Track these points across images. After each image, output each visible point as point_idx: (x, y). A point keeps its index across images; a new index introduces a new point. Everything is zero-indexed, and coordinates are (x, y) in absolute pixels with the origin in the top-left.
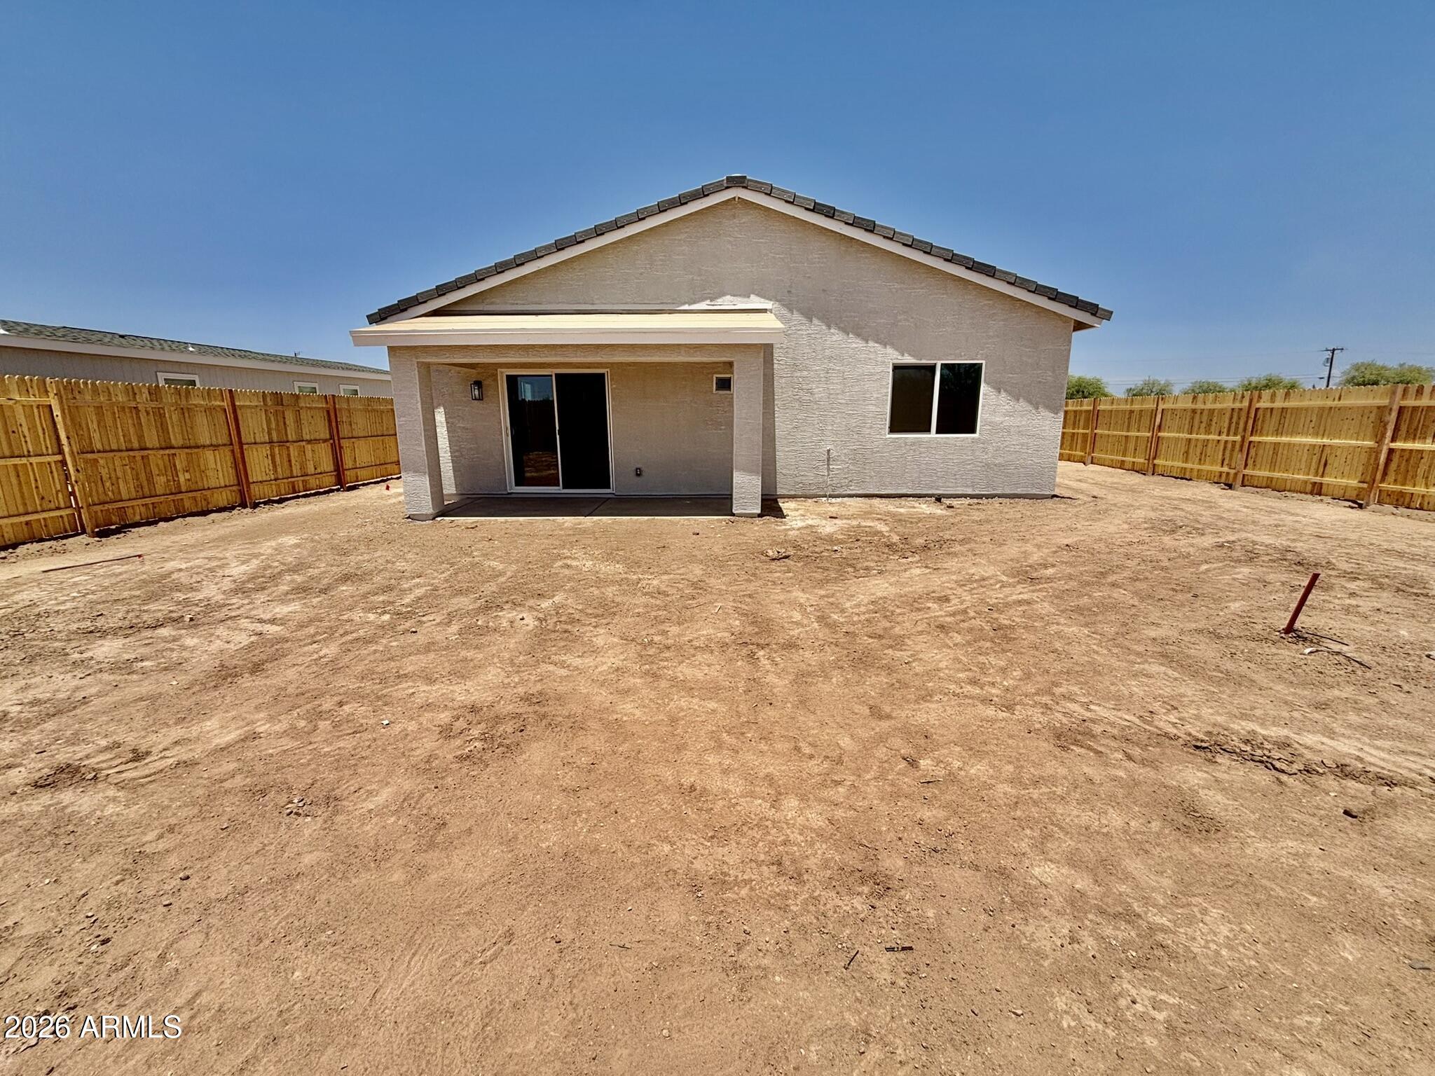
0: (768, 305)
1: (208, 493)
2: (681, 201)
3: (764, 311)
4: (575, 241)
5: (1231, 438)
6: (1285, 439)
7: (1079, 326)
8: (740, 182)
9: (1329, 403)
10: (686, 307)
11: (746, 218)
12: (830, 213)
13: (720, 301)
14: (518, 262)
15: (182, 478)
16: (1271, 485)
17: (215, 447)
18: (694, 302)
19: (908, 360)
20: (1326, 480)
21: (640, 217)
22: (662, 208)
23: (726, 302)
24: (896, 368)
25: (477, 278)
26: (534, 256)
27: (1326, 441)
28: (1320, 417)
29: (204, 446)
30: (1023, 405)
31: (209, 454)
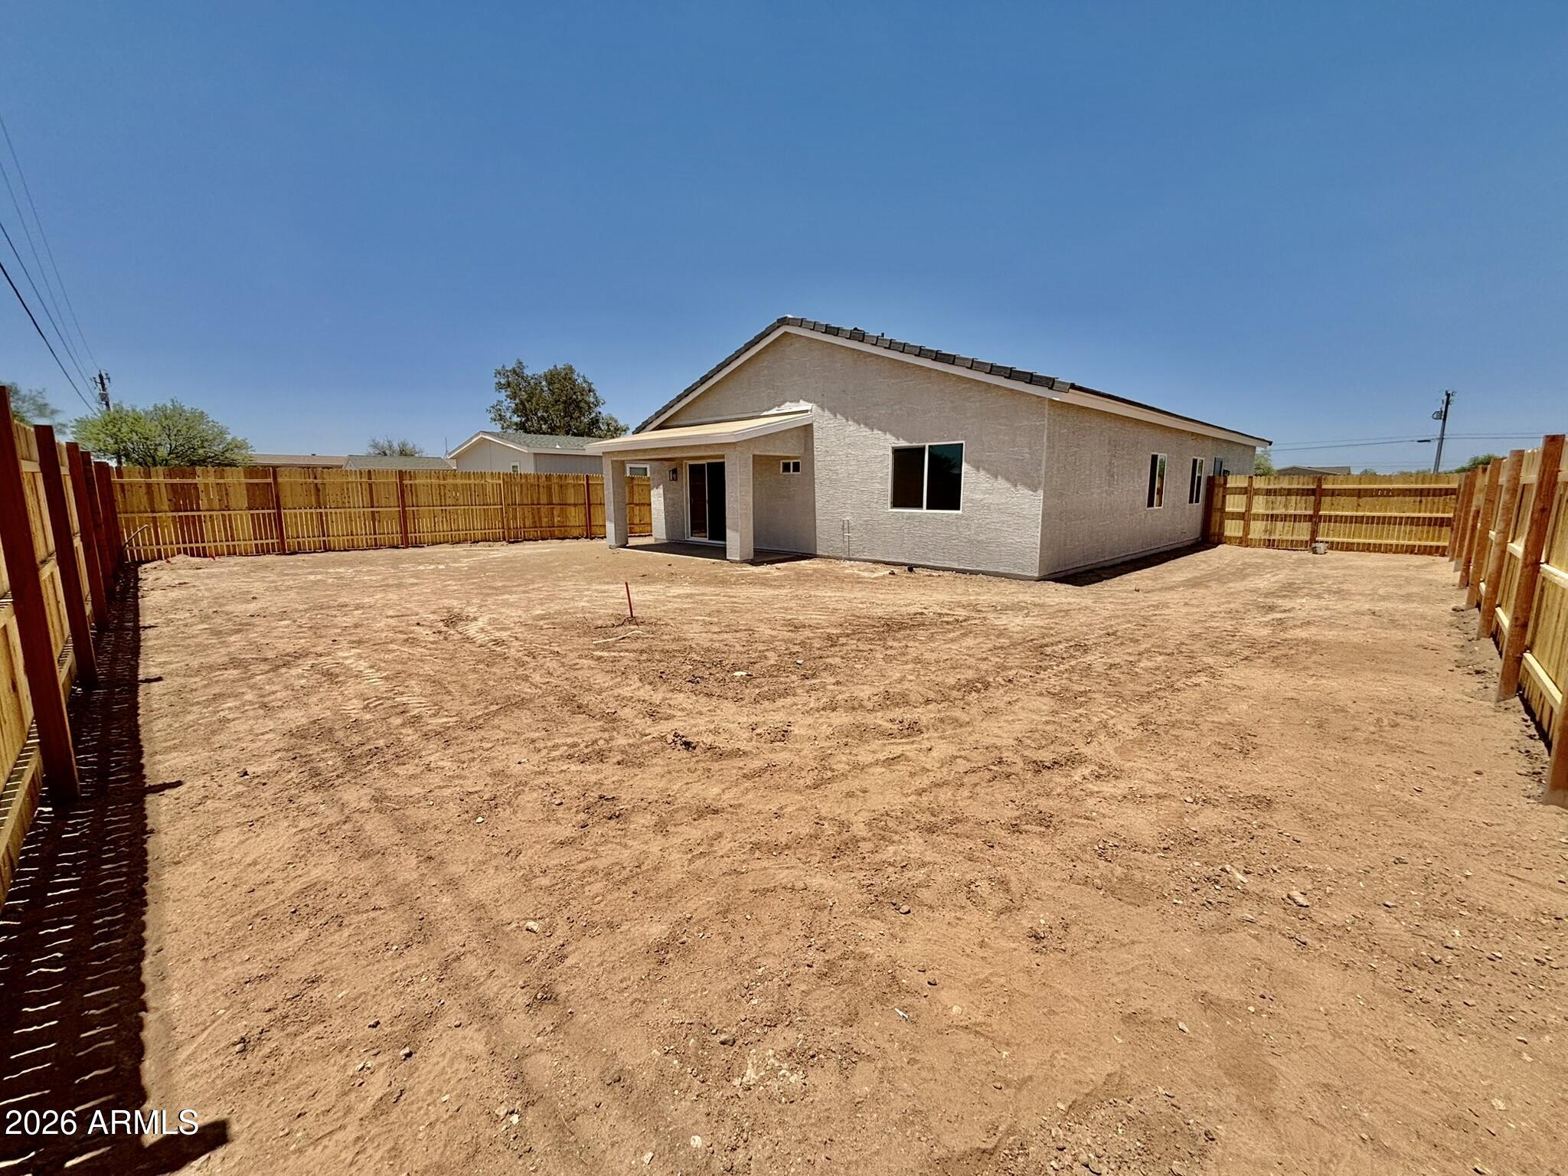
0: (811, 406)
1: (569, 529)
3: (807, 411)
10: (765, 413)
11: (794, 346)
13: (783, 407)
15: (556, 520)
17: (575, 505)
18: (769, 409)
19: (903, 444)
23: (786, 407)
24: (895, 451)
29: (570, 505)
30: (1001, 483)
31: (572, 509)
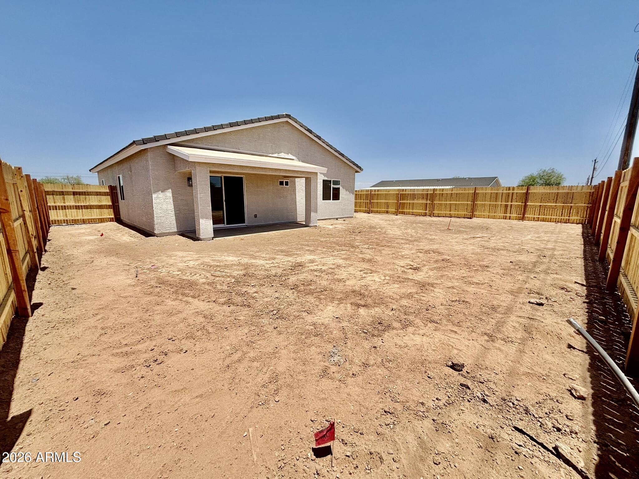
0: (294, 158)
2: (272, 118)
3: (293, 159)
4: (237, 124)
5: (367, 201)
6: (379, 201)
7: (357, 172)
8: (288, 116)
9: (387, 193)
10: (270, 155)
11: (287, 127)
12: (310, 132)
13: (280, 154)
14: (214, 128)
16: (377, 212)
18: (273, 154)
19: (326, 179)
20: (389, 210)
21: (259, 120)
22: (266, 119)
23: (282, 155)
24: (324, 181)
25: (196, 131)
26: (222, 127)
27: (387, 201)
28: (385, 195)
30: (348, 192)
